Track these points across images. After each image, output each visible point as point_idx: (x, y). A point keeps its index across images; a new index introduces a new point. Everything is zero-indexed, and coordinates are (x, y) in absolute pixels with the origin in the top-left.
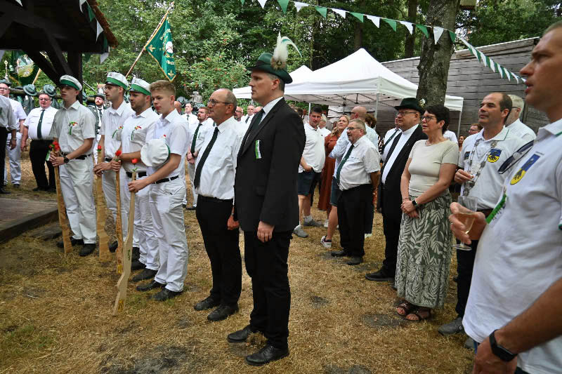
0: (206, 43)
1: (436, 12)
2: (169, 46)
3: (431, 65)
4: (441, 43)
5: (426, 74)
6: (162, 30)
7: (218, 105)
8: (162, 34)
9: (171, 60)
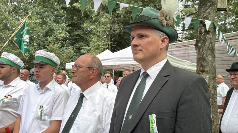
0: (49, 39)
1: (204, 12)
2: (26, 38)
3: (205, 43)
4: (210, 30)
5: (203, 49)
6: (23, 28)
7: (81, 69)
8: (22, 30)
9: (27, 46)
